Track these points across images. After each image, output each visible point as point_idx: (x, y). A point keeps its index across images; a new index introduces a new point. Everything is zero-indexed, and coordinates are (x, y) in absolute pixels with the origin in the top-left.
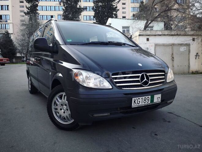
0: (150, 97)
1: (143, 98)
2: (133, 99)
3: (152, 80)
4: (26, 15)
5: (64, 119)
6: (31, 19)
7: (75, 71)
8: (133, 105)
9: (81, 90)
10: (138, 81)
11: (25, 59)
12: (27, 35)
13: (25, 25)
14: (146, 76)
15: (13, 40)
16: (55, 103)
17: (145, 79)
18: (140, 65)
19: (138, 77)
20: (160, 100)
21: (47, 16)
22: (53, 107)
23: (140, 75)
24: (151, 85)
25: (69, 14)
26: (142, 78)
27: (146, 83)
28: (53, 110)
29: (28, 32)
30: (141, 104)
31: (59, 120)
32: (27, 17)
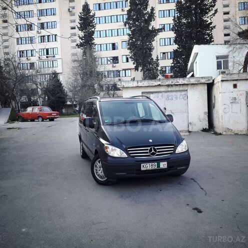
0: (156, 163)
1: (150, 164)
2: (142, 165)
3: (158, 152)
4: (78, 48)
5: (101, 177)
6: (85, 53)
7: (106, 145)
8: (142, 168)
9: (109, 158)
10: (147, 153)
11: (77, 109)
12: (80, 75)
13: (78, 61)
14: (154, 149)
15: (62, 83)
16: (96, 166)
17: (153, 151)
18: (151, 141)
19: (147, 150)
20: (166, 166)
21: (106, 44)
22: (95, 168)
23: (149, 148)
24: (157, 155)
25: (137, 40)
26: (151, 150)
27: (153, 154)
28: (95, 171)
29: (82, 72)
30: (148, 168)
31: (98, 178)
32: (80, 51)
